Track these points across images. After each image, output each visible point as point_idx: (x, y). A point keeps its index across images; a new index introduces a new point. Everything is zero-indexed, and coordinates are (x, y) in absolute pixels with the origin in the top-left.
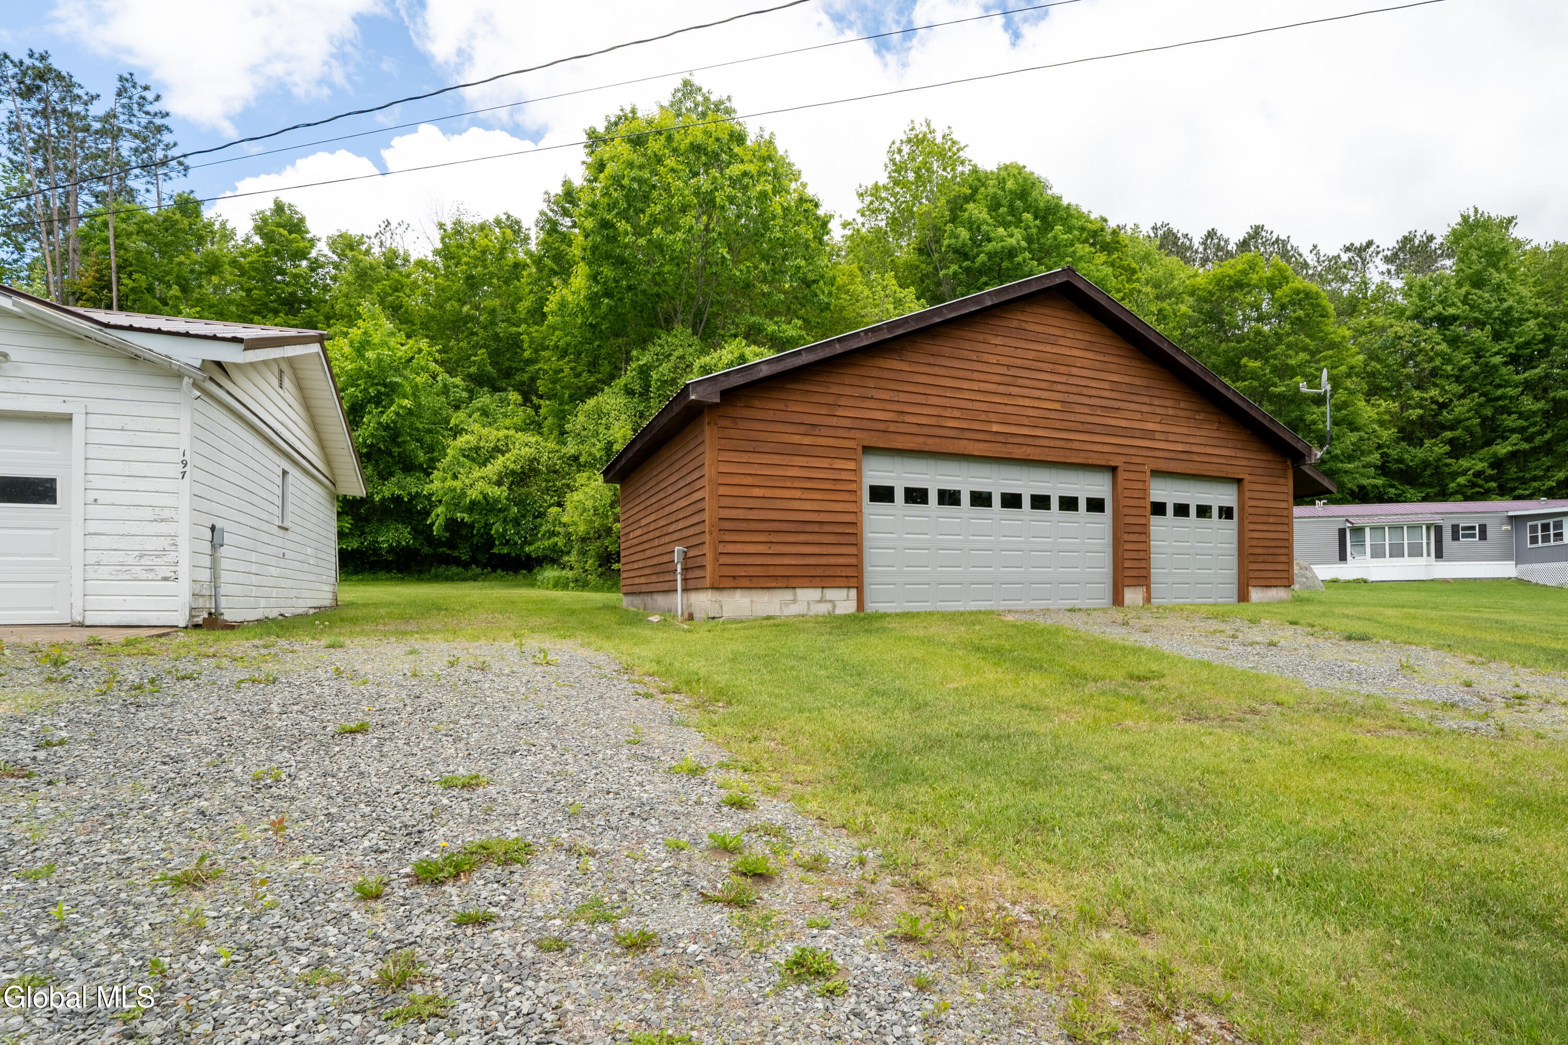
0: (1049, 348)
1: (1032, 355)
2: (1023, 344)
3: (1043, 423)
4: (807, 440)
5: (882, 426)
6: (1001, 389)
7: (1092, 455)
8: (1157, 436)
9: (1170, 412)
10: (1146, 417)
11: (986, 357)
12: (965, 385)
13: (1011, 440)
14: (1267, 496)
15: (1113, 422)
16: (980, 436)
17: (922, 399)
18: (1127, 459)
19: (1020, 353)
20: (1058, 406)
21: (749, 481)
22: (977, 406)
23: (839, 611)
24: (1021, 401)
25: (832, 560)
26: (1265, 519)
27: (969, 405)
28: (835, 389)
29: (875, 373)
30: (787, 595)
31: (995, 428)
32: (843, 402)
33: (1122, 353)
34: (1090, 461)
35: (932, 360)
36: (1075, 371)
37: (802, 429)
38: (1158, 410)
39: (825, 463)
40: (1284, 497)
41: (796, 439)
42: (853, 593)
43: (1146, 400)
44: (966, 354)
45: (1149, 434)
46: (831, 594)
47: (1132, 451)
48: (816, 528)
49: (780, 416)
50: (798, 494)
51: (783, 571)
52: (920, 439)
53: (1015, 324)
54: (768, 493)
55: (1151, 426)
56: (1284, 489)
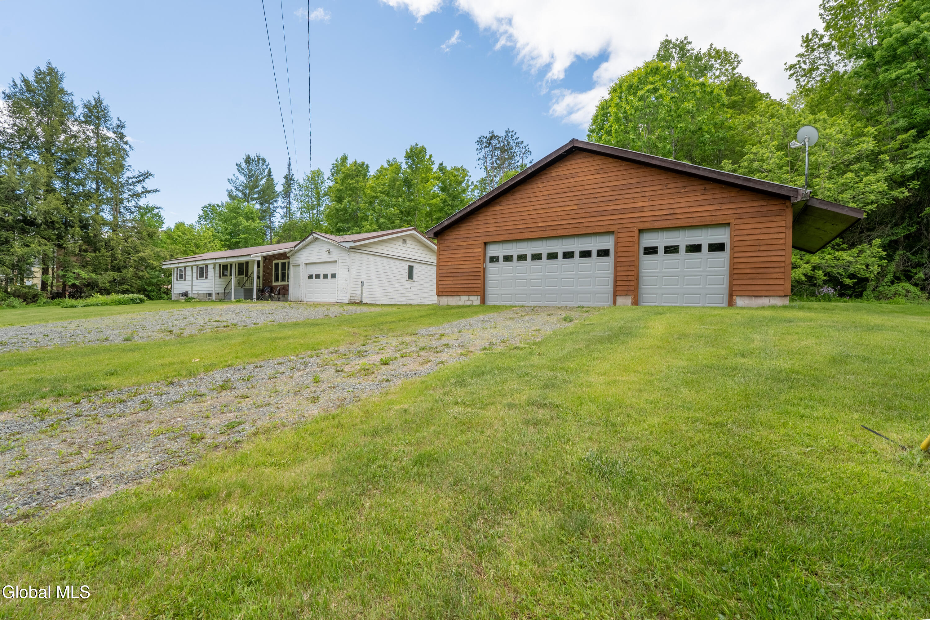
0: (572, 180)
1: (562, 186)
2: (557, 183)
3: (566, 217)
4: (465, 243)
5: (491, 233)
6: (545, 206)
7: (596, 228)
8: (645, 209)
9: (659, 192)
10: (636, 200)
11: (537, 194)
12: (526, 209)
13: (548, 228)
14: (758, 231)
15: (611, 208)
16: (532, 230)
17: (507, 219)
18: (621, 226)
19: (555, 187)
20: (575, 207)
21: (448, 260)
22: (532, 217)
23: (474, 304)
24: (554, 210)
25: (472, 286)
26: (757, 248)
27: (528, 217)
28: (475, 223)
29: (489, 213)
30: (458, 298)
31: (540, 225)
32: (478, 227)
33: (621, 168)
34: (594, 231)
35: (513, 202)
36: (586, 187)
37: (464, 240)
38: (647, 194)
39: (470, 251)
40: (783, 229)
41: (462, 244)
42: (479, 297)
43: (639, 190)
44: (528, 195)
45: (641, 209)
46: (472, 298)
47: (625, 221)
48: (467, 274)
49: (457, 237)
50: (462, 263)
51: (457, 290)
52: (506, 236)
53: (554, 174)
54: (453, 263)
55: (640, 204)
56: (783, 224)
